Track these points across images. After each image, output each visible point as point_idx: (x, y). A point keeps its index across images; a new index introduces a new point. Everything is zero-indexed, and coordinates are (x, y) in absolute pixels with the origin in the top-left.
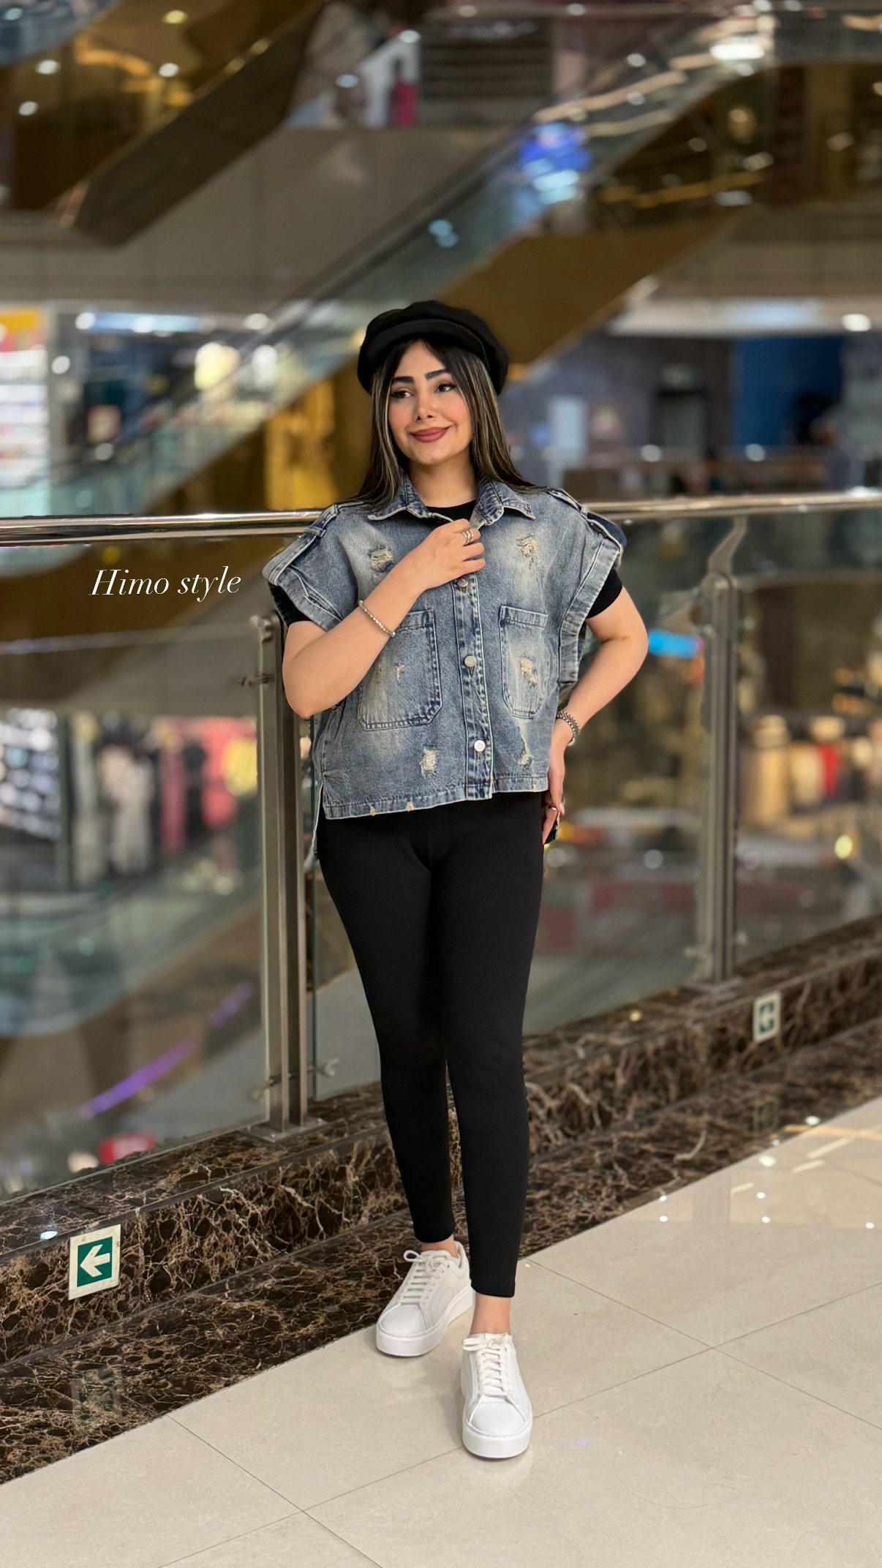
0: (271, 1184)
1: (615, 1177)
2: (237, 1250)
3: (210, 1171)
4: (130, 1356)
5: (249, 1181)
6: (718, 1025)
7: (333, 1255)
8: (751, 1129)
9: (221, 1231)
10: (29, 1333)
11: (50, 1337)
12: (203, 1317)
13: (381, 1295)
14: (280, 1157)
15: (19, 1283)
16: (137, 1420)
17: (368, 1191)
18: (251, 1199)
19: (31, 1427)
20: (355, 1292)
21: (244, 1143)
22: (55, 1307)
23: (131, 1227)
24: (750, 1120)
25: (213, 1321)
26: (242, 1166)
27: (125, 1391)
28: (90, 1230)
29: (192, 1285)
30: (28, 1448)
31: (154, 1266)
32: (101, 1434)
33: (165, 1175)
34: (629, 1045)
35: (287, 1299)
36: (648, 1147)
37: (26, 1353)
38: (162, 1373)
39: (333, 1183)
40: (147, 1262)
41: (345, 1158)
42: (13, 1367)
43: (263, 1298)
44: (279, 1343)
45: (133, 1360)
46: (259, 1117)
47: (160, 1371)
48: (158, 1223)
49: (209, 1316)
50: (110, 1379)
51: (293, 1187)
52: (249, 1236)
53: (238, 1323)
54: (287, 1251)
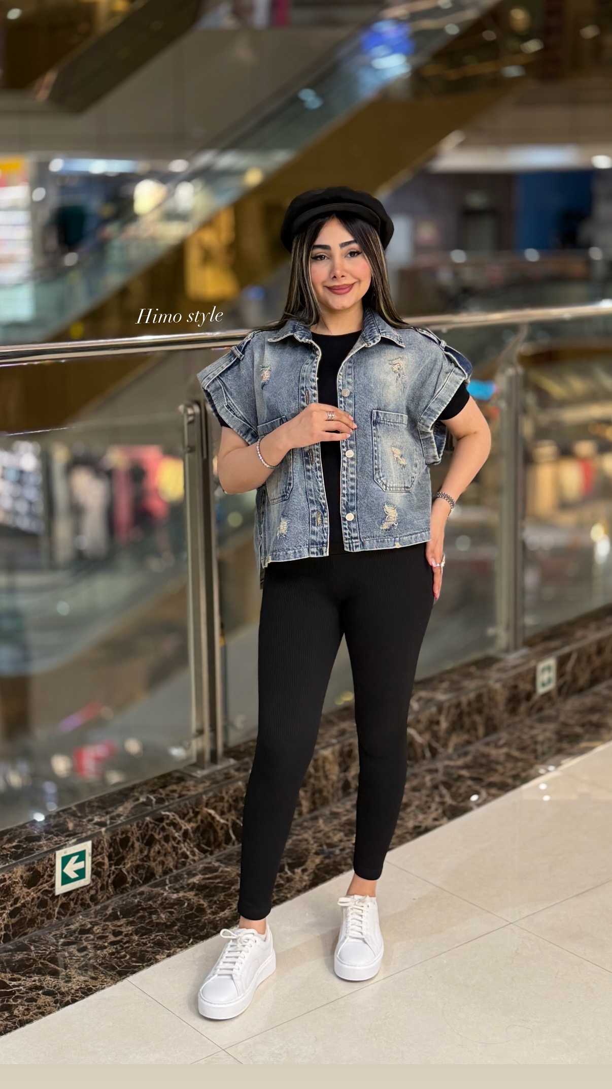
0: (197, 807)
1: (441, 796)
2: (174, 855)
3: (154, 800)
4: (100, 934)
5: (182, 807)
6: (512, 683)
8: (536, 758)
9: (163, 842)
10: (27, 920)
11: (43, 922)
12: (151, 905)
14: (204, 788)
15: (20, 885)
16: (105, 983)
18: (183, 819)
19: (31, 989)
21: (178, 778)
22: (46, 901)
23: (99, 842)
24: (535, 751)
26: (176, 795)
27: (96, 961)
28: (70, 846)
29: (143, 882)
30: (28, 1006)
31: (116, 869)
32: (80, 994)
33: (121, 802)
34: (449, 700)
35: (210, 891)
36: (464, 773)
37: (26, 934)
38: (122, 948)
40: (110, 865)
42: (16, 945)
43: (193, 890)
44: (205, 924)
45: (101, 938)
46: (189, 760)
47: (121, 946)
48: (118, 839)
49: (155, 904)
50: (85, 953)
51: (213, 809)
52: (182, 845)
53: (175, 909)
54: (209, 855)
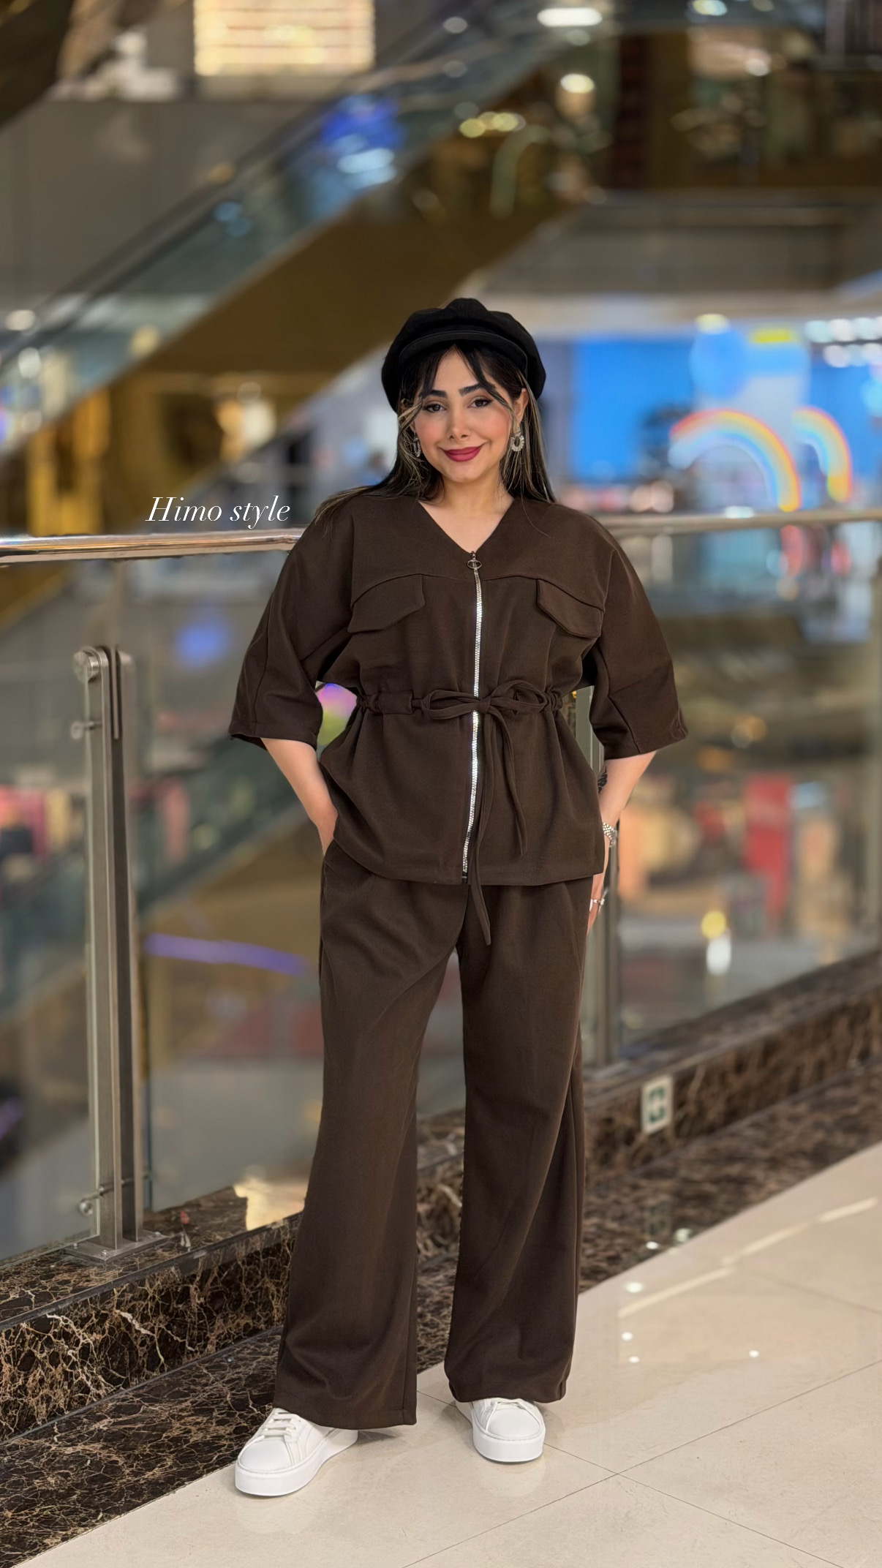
0: (104, 1310)
2: (66, 1387)
3: (34, 1296)
5: (80, 1306)
6: (604, 1114)
7: (177, 1389)
9: (48, 1365)
12: (30, 1465)
13: (235, 1431)
14: (115, 1277)
17: (215, 1315)
18: (82, 1327)
20: (205, 1430)
21: (70, 1264)
24: (642, 1221)
25: (42, 1469)
26: (71, 1288)
29: (15, 1429)
35: (128, 1440)
39: (175, 1306)
41: (188, 1277)
43: (99, 1441)
44: (121, 1490)
46: (88, 1233)
49: (37, 1463)
51: (129, 1311)
52: (80, 1370)
53: (71, 1469)
54: (123, 1386)
